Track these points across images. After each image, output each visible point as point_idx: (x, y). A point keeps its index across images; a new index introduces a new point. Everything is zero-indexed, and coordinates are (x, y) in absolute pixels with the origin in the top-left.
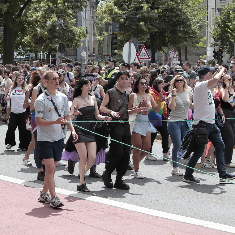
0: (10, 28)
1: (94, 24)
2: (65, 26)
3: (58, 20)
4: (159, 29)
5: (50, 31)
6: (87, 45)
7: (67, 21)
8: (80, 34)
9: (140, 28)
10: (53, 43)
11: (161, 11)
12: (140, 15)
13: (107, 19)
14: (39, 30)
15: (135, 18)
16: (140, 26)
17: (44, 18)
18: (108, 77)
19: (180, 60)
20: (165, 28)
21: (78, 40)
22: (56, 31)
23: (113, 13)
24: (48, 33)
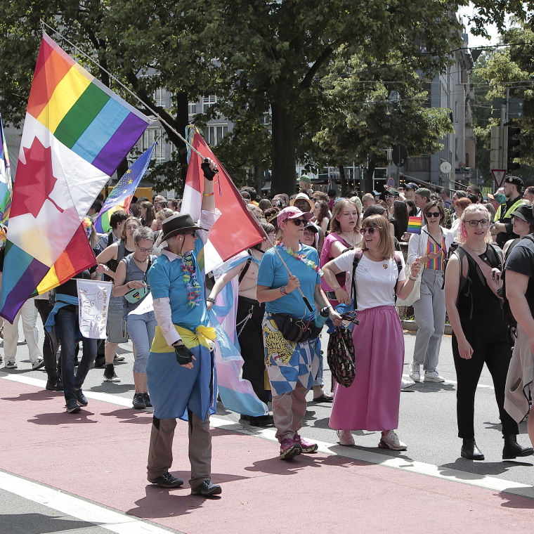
0: (287, 113)
1: (466, 101)
2: (403, 107)
3: (389, 94)
5: (371, 117)
6: (452, 148)
7: (410, 97)
8: (437, 125)
10: (378, 144)
13: (496, 91)
14: (349, 117)
17: (358, 90)
18: (505, 217)
21: (434, 138)
22: (384, 118)
23: (510, 76)
24: (367, 122)
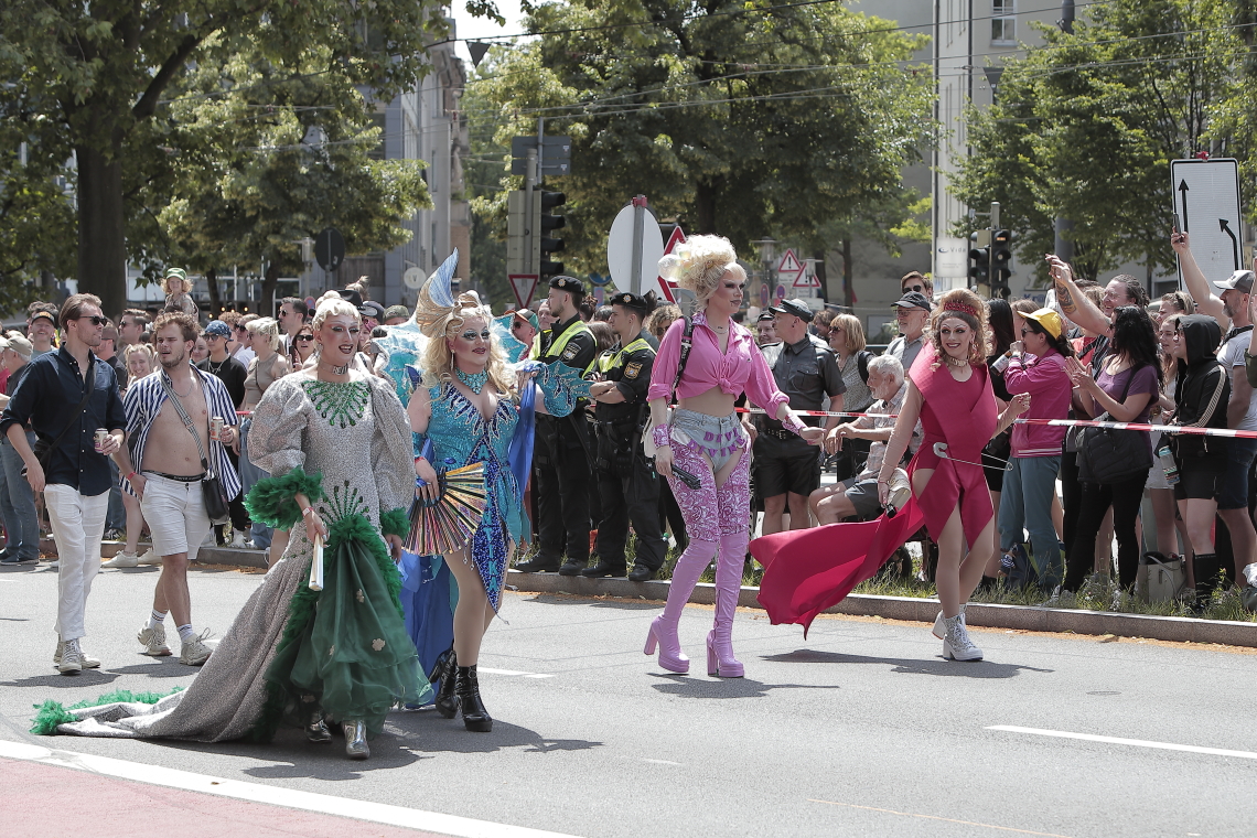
0: (108, 165)
1: (453, 150)
2: (335, 158)
3: (305, 133)
4: (734, 166)
5: (270, 178)
6: (425, 242)
7: (346, 138)
8: (398, 194)
9: (653, 161)
10: (284, 231)
11: (741, 87)
12: (654, 105)
13: (515, 125)
14: (225, 177)
15: (631, 116)
16: (655, 151)
17: (244, 124)
18: (550, 352)
21: (394, 219)
22: (294, 180)
23: (542, 96)
24: (262, 188)
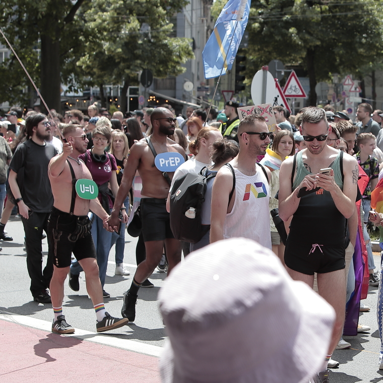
0: (53, 43)
1: (207, 30)
2: (153, 37)
3: (141, 26)
4: (322, 41)
5: (126, 45)
6: (194, 70)
7: (158, 29)
10: (131, 67)
11: (326, 9)
12: (288, 17)
14: (106, 45)
15: (279, 21)
16: (289, 35)
17: (115, 22)
18: (225, 134)
19: (362, 95)
20: (334, 39)
21: (178, 63)
22: (136, 46)
24: (122, 50)
